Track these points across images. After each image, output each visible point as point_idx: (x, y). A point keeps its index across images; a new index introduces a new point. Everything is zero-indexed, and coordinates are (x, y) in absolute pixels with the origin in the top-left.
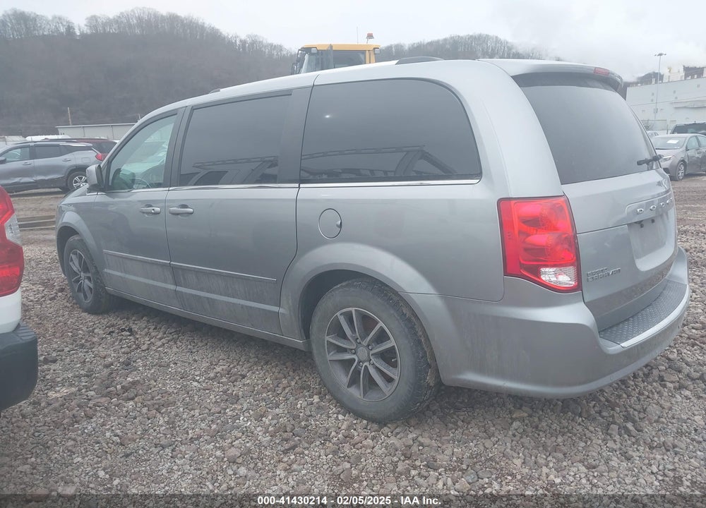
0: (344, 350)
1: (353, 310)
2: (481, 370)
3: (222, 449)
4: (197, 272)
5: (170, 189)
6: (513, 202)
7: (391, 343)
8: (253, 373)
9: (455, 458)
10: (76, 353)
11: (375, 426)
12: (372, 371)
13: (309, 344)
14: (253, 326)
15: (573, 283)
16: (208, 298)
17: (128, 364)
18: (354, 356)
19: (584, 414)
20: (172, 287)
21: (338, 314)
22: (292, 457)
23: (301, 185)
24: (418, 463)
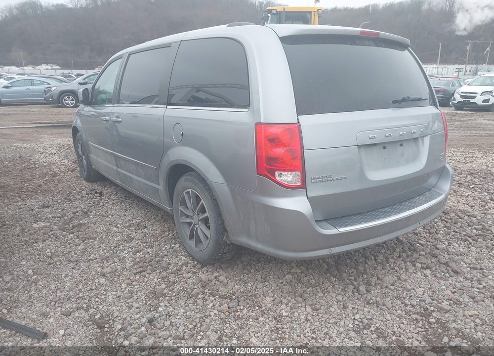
0: (188, 216)
1: (190, 190)
2: (249, 236)
3: (103, 267)
4: (125, 159)
5: (114, 105)
6: (263, 126)
7: (207, 214)
8: (153, 226)
9: (231, 291)
10: (63, 204)
11: (199, 266)
12: (199, 231)
13: (172, 210)
14: (149, 197)
15: (299, 184)
16: (130, 177)
17: (86, 213)
18: (192, 221)
19: (338, 277)
20: (115, 168)
21: (184, 193)
22: (138, 277)
23: (168, 107)
24: (206, 291)
